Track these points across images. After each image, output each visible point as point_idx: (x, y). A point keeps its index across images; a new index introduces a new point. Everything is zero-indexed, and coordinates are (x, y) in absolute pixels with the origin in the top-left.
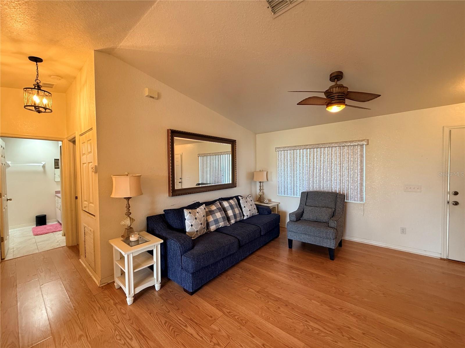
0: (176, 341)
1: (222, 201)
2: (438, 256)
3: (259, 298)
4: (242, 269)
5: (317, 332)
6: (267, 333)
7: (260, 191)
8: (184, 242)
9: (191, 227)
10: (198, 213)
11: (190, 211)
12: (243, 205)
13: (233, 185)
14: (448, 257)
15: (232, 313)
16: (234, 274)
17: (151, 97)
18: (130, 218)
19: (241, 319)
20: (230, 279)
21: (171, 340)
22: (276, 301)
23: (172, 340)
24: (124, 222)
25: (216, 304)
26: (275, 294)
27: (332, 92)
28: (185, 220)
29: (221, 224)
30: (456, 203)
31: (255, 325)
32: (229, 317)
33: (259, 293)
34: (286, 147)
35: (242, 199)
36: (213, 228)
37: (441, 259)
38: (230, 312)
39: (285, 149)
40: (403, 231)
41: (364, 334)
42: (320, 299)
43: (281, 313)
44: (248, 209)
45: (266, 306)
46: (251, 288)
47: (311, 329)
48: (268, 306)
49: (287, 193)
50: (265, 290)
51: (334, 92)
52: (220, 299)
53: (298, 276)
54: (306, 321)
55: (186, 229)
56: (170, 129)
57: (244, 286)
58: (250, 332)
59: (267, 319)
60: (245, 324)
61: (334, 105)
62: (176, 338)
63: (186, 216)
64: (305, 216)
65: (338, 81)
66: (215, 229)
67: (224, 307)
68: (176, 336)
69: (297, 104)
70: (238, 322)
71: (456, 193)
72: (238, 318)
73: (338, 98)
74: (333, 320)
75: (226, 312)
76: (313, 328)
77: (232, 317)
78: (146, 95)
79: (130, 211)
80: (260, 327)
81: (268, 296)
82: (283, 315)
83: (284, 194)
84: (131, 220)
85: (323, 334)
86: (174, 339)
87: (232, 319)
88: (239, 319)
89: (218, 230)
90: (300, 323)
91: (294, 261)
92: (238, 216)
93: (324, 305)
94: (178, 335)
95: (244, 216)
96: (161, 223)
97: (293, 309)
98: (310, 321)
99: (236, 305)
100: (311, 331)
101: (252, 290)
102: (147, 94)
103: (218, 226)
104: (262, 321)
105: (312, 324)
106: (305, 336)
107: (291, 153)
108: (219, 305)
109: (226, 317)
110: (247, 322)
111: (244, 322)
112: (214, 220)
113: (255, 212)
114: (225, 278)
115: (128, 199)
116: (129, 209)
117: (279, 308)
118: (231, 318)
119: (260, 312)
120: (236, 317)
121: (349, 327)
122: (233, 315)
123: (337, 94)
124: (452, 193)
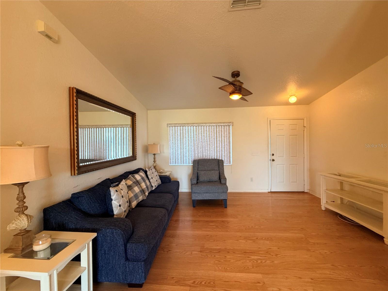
1: (134, 175)
2: (266, 191)
3: (205, 256)
4: (171, 237)
5: (259, 261)
6: (236, 281)
7: (154, 162)
8: (126, 227)
9: (119, 207)
10: (122, 190)
11: (116, 189)
12: (151, 176)
13: (133, 158)
14: (271, 190)
15: (197, 282)
16: (168, 245)
17: (48, 36)
18: (26, 215)
19: (208, 282)
20: (169, 251)
22: (218, 252)
24: (14, 225)
25: (176, 282)
26: (214, 247)
27: (236, 85)
28: (112, 201)
29: (141, 198)
30: (273, 160)
31: (221, 281)
32: (197, 287)
33: (203, 252)
34: (176, 124)
35: (149, 171)
36: (134, 204)
37: (269, 192)
38: (194, 282)
39: (175, 125)
40: (252, 180)
41: (278, 248)
42: (242, 237)
43: (230, 260)
44: (155, 179)
45: (217, 261)
46: (193, 251)
47: (255, 262)
48: (218, 260)
49: (183, 163)
50: (205, 247)
51: (238, 85)
52: (175, 274)
53: (217, 226)
54: (248, 257)
55: (114, 211)
56: (75, 87)
57: (185, 252)
58: (224, 289)
59: (226, 271)
60: (214, 284)
61: (235, 94)
63: (113, 195)
64: (201, 179)
65: (237, 77)
66: (136, 205)
67: (185, 280)
69: (219, 88)
70: (207, 286)
72: (205, 283)
73: (239, 89)
74: (259, 248)
75: (191, 283)
76: (256, 260)
77: (201, 285)
78: (38, 31)
79: (24, 205)
80: (227, 280)
81: (211, 251)
82: (232, 261)
83: (175, 164)
84: (29, 218)
85: (264, 261)
87: (201, 287)
88: (207, 283)
89: (139, 205)
90: (246, 261)
91: (205, 216)
92: (149, 187)
93: (247, 240)
95: (152, 187)
96: (74, 213)
97: (234, 252)
98: (251, 256)
99: (194, 272)
100: (256, 263)
101: (196, 252)
102: (42, 29)
103: (138, 201)
104: (223, 274)
105: (253, 257)
106: (256, 268)
107: (180, 129)
108: (179, 281)
109: (194, 288)
110: (215, 282)
111: (212, 283)
112: (134, 196)
113: (159, 181)
114: (162, 252)
115: (22, 185)
116: (24, 200)
117: (226, 257)
118: (199, 287)
119: (216, 268)
120: (203, 283)
121: (270, 249)
122: (199, 283)
123: (239, 87)
124: (272, 154)
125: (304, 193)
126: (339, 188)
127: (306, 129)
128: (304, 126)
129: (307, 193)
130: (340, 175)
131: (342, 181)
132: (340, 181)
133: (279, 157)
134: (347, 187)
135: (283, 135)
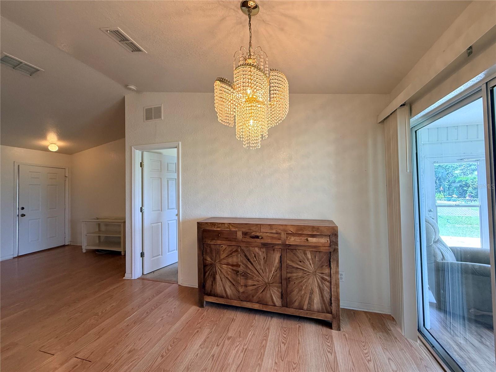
0: (300, 361)
14: (18, 254)
21: (303, 366)
23: (302, 364)
30: (23, 215)
37: (14, 258)
62: (298, 362)
68: (297, 363)
71: (23, 208)
86: (300, 363)
94: (295, 363)
124: (20, 208)
125: (64, 246)
126: (97, 230)
127: (67, 179)
128: (65, 176)
129: (68, 245)
130: (98, 219)
131: (99, 223)
132: (98, 223)
133: (31, 210)
134: (103, 228)
135: (39, 185)
